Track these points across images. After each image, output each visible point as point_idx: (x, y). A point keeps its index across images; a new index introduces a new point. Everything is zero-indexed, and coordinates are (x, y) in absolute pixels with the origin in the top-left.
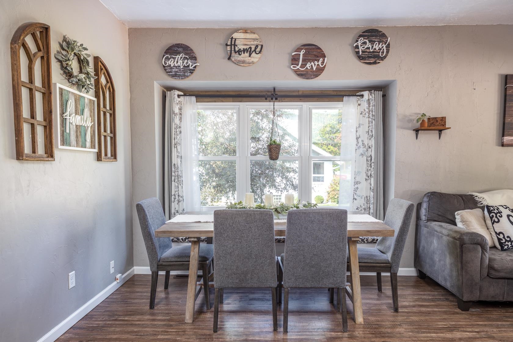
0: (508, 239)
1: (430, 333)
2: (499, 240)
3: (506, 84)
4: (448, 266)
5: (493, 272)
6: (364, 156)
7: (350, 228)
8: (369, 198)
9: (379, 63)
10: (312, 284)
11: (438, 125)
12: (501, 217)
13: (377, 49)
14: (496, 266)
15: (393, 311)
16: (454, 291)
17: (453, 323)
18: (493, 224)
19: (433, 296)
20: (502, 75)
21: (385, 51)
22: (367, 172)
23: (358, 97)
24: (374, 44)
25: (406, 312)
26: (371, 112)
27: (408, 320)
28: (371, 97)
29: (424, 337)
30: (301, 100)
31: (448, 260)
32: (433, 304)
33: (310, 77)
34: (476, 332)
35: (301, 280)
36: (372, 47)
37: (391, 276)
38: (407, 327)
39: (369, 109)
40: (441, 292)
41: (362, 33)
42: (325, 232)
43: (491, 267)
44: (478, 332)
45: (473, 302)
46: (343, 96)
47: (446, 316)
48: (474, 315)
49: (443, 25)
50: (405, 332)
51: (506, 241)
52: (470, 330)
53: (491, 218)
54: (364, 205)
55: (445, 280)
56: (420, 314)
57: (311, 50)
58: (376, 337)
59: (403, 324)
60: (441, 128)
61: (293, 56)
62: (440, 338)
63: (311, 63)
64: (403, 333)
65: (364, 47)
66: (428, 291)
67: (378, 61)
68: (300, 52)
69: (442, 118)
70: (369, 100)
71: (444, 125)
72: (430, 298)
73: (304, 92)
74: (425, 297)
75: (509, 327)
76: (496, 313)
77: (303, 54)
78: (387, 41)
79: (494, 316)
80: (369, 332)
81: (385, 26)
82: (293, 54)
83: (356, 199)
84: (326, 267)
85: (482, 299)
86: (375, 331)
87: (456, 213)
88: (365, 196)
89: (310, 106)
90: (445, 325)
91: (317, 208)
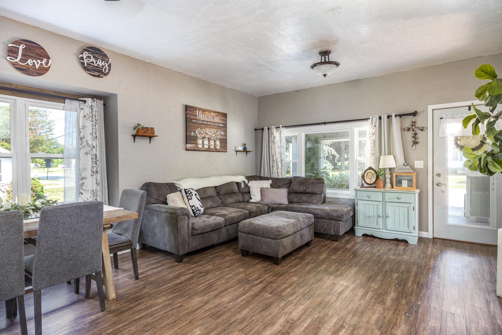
0: (197, 209)
1: (166, 284)
2: (193, 210)
3: (186, 111)
4: (167, 234)
5: (194, 232)
6: (89, 155)
7: (105, 216)
8: (95, 191)
9: (102, 77)
10: (69, 277)
11: (149, 133)
12: (192, 195)
13: (101, 65)
14: (195, 227)
15: (134, 279)
16: (172, 251)
17: (177, 272)
18: (188, 200)
19: (157, 259)
20: (184, 105)
21: (107, 69)
22: (92, 169)
23: (81, 102)
24: (97, 60)
25: (144, 277)
26: (94, 117)
27: (148, 282)
28: (93, 104)
29: (164, 289)
30: (14, 93)
31: (167, 230)
32: (160, 264)
33: (32, 74)
34: (192, 273)
35: (56, 277)
36: (96, 62)
37: (132, 251)
38: (149, 287)
39: (92, 114)
40: (161, 255)
41: (87, 48)
42: (83, 224)
43: (193, 229)
44: (193, 273)
45: (185, 254)
46: (65, 98)
47: (171, 270)
48: (186, 263)
49: (149, 62)
50: (150, 290)
51: (196, 210)
52: (188, 273)
53: (187, 197)
54: (90, 198)
55: (165, 245)
56: (154, 274)
57: (32, 47)
58: (131, 303)
59: (146, 286)
60: (152, 135)
61: (10, 47)
62: (173, 285)
63: (33, 60)
64: (149, 292)
65: (89, 61)
66: (152, 257)
67: (102, 76)
68: (20, 46)
69: (152, 128)
70: (92, 106)
71: (153, 133)
72: (156, 261)
73: (18, 87)
74: (152, 262)
75: (206, 264)
76: (197, 258)
77: (23, 49)
78: (109, 61)
79: (197, 260)
80: (123, 302)
81: (106, 48)
82: (10, 45)
83: (82, 194)
84: (84, 256)
85: (190, 251)
86: (128, 300)
87: (168, 196)
88: (91, 190)
89: (26, 102)
90: (173, 276)
91: (58, 204)
